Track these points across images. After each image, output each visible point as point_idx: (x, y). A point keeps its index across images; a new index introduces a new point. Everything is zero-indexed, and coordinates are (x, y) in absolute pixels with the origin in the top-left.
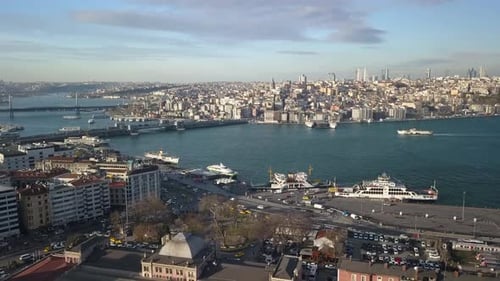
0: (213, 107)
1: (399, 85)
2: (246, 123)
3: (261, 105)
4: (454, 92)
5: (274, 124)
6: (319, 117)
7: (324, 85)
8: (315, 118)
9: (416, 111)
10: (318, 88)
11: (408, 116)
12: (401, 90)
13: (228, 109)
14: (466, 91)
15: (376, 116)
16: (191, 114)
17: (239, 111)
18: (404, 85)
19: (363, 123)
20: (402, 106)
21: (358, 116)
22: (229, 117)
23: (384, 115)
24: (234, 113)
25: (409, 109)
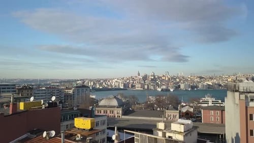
0: (109, 83)
1: (201, 78)
2: (126, 89)
3: (133, 83)
4: (229, 80)
5: (141, 90)
6: (164, 87)
7: (164, 76)
8: (162, 87)
9: (212, 86)
10: (161, 77)
11: (208, 88)
12: (202, 80)
13: (117, 84)
14: (235, 79)
15: (193, 87)
16: (98, 86)
17: (123, 85)
18: (203, 78)
19: (186, 90)
20: (205, 84)
21: (183, 87)
22: (118, 87)
23: (197, 87)
24: (120, 85)
25: (209, 85)
